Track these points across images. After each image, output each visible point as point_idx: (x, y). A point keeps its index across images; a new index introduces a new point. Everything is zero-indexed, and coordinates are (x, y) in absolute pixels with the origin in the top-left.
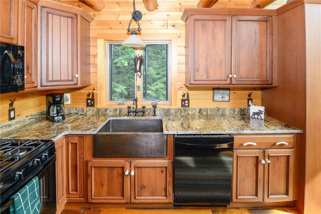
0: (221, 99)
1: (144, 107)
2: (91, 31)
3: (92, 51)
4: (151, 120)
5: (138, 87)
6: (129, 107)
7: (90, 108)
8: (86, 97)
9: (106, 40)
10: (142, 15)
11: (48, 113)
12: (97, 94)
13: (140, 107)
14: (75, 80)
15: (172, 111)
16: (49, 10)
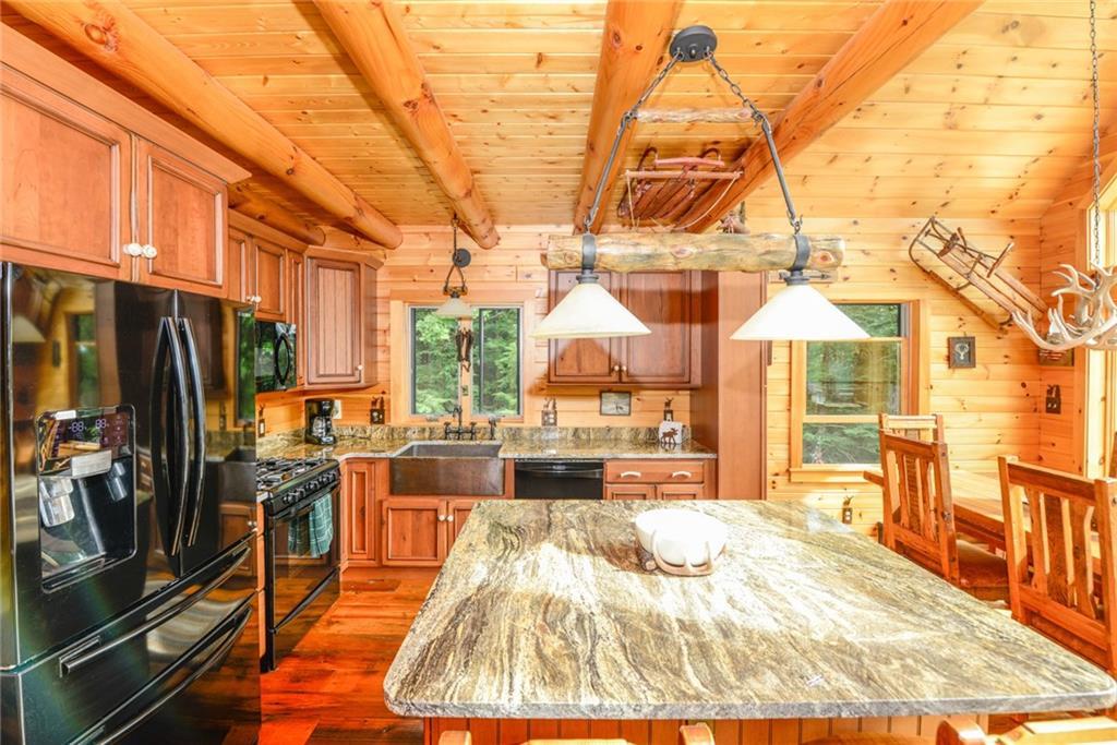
0: (614, 412)
1: (473, 424)
2: (379, 285)
3: (381, 322)
4: (485, 446)
5: (464, 389)
6: (447, 424)
7: (376, 426)
8: (369, 407)
9: (405, 302)
10: (469, 256)
11: (309, 431)
12: (389, 401)
13: (466, 423)
14: (357, 373)
15: (526, 433)
16: (321, 262)
